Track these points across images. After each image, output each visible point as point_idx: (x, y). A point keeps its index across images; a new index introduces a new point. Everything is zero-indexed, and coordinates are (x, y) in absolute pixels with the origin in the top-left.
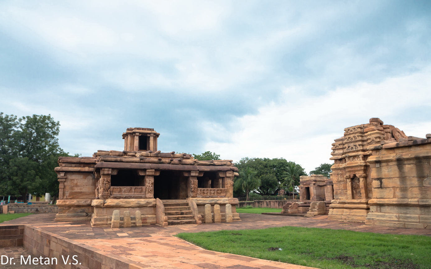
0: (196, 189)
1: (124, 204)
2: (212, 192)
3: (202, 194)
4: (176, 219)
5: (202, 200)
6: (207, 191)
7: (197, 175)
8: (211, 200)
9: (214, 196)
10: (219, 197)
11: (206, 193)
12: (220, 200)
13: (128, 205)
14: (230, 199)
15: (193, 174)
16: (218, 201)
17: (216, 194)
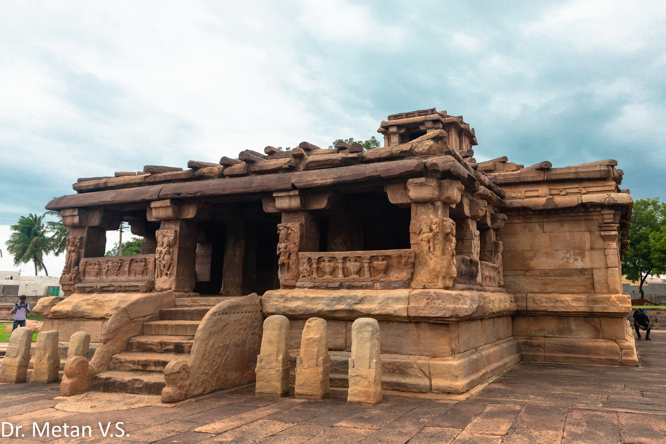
0: (293, 257)
1: (90, 307)
2: (352, 266)
3: (315, 275)
4: (140, 368)
5: (301, 299)
6: (332, 264)
7: (295, 203)
8: (334, 299)
9: (356, 284)
10: (378, 285)
11: (327, 270)
12: (371, 300)
13: (100, 312)
14: (415, 296)
15: (283, 203)
16: (361, 301)
17: (367, 274)
